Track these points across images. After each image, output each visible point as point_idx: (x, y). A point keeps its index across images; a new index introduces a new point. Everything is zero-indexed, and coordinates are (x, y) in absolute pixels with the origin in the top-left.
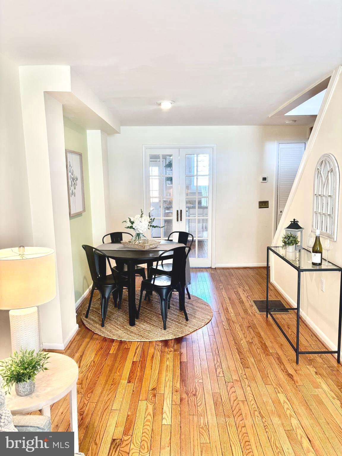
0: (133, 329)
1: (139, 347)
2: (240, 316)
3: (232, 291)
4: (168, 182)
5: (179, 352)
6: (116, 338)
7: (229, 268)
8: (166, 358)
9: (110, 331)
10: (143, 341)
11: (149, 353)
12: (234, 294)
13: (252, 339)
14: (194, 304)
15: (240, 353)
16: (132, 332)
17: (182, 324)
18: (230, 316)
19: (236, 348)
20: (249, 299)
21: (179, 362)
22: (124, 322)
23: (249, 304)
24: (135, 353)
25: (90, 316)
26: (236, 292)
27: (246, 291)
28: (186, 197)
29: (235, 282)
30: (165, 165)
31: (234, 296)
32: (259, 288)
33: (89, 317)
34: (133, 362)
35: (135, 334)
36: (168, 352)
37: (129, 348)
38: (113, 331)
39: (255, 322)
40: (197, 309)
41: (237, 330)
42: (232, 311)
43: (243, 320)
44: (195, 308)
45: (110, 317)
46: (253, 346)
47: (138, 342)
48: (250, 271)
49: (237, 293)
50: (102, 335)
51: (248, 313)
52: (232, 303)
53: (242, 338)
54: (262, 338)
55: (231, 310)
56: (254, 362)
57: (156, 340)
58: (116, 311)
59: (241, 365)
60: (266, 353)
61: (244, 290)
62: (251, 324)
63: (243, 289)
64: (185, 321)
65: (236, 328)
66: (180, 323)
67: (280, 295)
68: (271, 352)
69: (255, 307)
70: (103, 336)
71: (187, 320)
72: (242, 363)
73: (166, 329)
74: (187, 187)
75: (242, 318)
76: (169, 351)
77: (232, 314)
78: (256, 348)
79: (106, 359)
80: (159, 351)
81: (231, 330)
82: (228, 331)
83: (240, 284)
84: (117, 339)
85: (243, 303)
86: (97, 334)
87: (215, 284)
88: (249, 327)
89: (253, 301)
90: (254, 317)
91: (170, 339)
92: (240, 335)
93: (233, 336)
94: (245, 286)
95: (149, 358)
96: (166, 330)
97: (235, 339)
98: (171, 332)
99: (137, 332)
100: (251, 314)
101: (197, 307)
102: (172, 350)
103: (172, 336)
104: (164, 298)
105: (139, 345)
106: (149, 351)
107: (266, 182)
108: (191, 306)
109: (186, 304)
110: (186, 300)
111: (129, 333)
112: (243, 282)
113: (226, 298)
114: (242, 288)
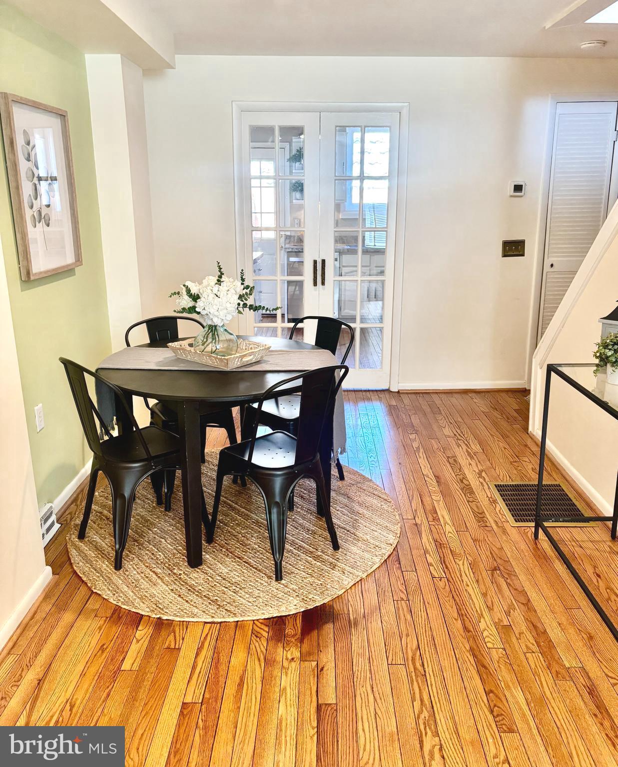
0: (196, 577)
1: (206, 644)
2: (467, 534)
3: (441, 457)
4: (296, 195)
5: (314, 663)
6: (148, 610)
7: (429, 393)
8: (277, 690)
9: (135, 586)
10: (220, 620)
11: (231, 668)
12: (448, 465)
13: (508, 614)
14: (352, 494)
15: (482, 668)
16: (192, 589)
17: (323, 561)
18: (443, 535)
19: (468, 648)
20: (485, 480)
21: (314, 704)
22: (174, 554)
23: (486, 494)
24: (194, 668)
25: (91, 533)
26: (451, 460)
27: (475, 457)
28: (335, 230)
29: (447, 431)
30: (288, 158)
31: (448, 474)
32: (505, 448)
33: (87, 535)
34: (184, 704)
35: (199, 594)
36: (286, 664)
37: (179, 649)
38: (144, 584)
39: (509, 555)
40: (361, 510)
41: (465, 583)
42: (447, 518)
43: (478, 547)
44: (357, 508)
45: (141, 536)
46: (514, 640)
47: (206, 623)
48: (477, 400)
49: (453, 462)
50: (111, 600)
51: (488, 524)
52: (446, 493)
53: (481, 610)
54: (535, 611)
55: (442, 513)
56: (527, 708)
57: (255, 618)
58: (158, 518)
59: (490, 717)
60: (553, 671)
61: (469, 454)
62: (499, 561)
63: (467, 451)
64: (330, 550)
65: (463, 574)
66: (316, 558)
67: (558, 469)
68: (567, 665)
69: (501, 506)
70: (115, 602)
71: (336, 547)
72: (492, 712)
73: (281, 579)
74: (338, 208)
75: (475, 541)
76: (287, 659)
77: (449, 528)
78: (525, 650)
79: (108, 695)
80: (259, 660)
81: (451, 580)
82: (441, 584)
83: (459, 437)
84: (150, 614)
85: (472, 492)
86: (99, 595)
87: (402, 438)
88: (495, 569)
89: (495, 485)
90: (504, 538)
91: (291, 613)
92: (475, 600)
93: (457, 604)
94: (470, 441)
95: (230, 690)
96: (283, 582)
97: (462, 615)
98: (295, 587)
99: (204, 588)
100: (495, 527)
101: (360, 505)
102: (297, 654)
103: (296, 602)
104: (278, 499)
105: (207, 635)
106: (233, 659)
107: (522, 196)
108: (345, 501)
109: (333, 494)
110: (335, 483)
111: (184, 591)
112: (465, 429)
113: (430, 476)
114: (464, 447)
